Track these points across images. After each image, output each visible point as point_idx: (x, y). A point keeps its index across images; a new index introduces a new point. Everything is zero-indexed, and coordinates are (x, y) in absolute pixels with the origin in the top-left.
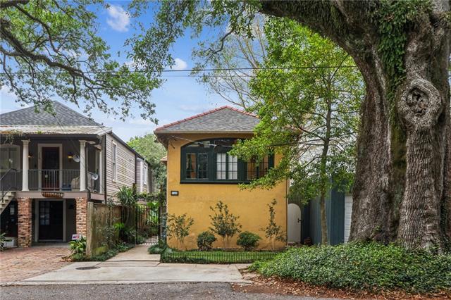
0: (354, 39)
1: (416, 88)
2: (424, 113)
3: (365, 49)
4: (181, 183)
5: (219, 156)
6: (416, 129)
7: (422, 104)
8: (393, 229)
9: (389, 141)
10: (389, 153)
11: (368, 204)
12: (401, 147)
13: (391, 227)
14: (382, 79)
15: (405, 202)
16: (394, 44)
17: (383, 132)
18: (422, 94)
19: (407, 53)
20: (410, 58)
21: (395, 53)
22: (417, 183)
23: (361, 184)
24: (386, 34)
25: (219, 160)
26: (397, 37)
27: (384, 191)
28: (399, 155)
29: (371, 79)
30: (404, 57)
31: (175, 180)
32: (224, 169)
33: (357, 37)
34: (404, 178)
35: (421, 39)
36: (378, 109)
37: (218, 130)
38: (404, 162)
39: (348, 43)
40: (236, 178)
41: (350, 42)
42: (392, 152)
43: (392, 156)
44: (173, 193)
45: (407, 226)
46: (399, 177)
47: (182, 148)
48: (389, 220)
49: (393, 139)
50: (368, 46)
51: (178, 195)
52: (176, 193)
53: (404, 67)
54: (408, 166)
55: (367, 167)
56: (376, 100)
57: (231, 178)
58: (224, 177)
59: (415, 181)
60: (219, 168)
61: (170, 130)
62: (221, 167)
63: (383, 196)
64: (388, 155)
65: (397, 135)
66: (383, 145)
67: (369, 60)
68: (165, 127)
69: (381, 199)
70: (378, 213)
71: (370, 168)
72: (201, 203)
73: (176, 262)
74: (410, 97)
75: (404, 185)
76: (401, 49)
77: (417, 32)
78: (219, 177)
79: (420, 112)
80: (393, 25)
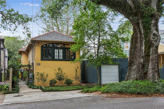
0: (134, 17)
1: (154, 34)
2: (157, 41)
3: (137, 20)
4: (41, 60)
5: (55, 50)
6: (155, 46)
7: (156, 38)
8: (144, 75)
9: (144, 49)
10: (143, 52)
11: (136, 68)
12: (148, 51)
13: (143, 75)
14: (142, 30)
15: (150, 67)
16: (148, 20)
17: (141, 46)
18: (156, 36)
19: (152, 23)
20: (152, 25)
21: (148, 23)
22: (154, 62)
23: (132, 62)
24: (146, 17)
25: (55, 51)
26: (149, 18)
27: (141, 64)
28: (148, 53)
29: (137, 29)
30: (150, 24)
31: (39, 59)
32: (58, 55)
33: (135, 16)
34: (149, 60)
35: (155, 20)
36: (139, 39)
37: (56, 40)
38: (149, 55)
39: (131, 18)
40: (62, 58)
41: (132, 18)
42: (145, 52)
43: (144, 53)
44: (38, 64)
45: (151, 74)
46: (147, 59)
47: (41, 46)
48: (143, 73)
49: (145, 48)
50: (138, 19)
51: (40, 65)
52: (39, 64)
53: (150, 27)
54: (151, 56)
55: (135, 56)
56: (139, 36)
57: (60, 58)
58: (58, 58)
59: (154, 61)
60: (56, 55)
61: (37, 39)
62: (56, 54)
63: (141, 65)
64: (143, 53)
65: (147, 47)
66: (141, 50)
67: (138, 24)
68: (35, 38)
69: (140, 66)
70: (139, 71)
71: (135, 57)
72: (49, 68)
73: (49, 91)
74: (153, 36)
75: (149, 62)
76: (150, 22)
77: (154, 17)
78: (56, 58)
79: (155, 41)
80: (148, 15)
